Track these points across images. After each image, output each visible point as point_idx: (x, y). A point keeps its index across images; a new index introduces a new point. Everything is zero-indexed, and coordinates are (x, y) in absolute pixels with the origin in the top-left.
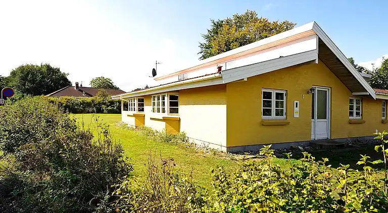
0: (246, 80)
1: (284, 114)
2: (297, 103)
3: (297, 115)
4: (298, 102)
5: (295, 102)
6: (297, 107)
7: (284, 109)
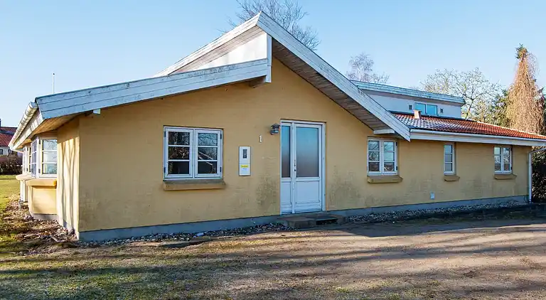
0: (99, 112)
1: (218, 169)
2: (245, 151)
3: (245, 171)
4: (248, 149)
5: (242, 148)
6: (245, 157)
7: (219, 161)
